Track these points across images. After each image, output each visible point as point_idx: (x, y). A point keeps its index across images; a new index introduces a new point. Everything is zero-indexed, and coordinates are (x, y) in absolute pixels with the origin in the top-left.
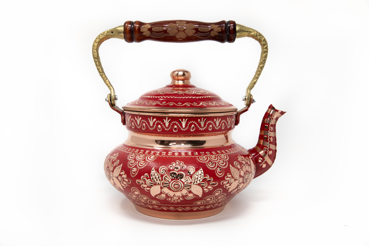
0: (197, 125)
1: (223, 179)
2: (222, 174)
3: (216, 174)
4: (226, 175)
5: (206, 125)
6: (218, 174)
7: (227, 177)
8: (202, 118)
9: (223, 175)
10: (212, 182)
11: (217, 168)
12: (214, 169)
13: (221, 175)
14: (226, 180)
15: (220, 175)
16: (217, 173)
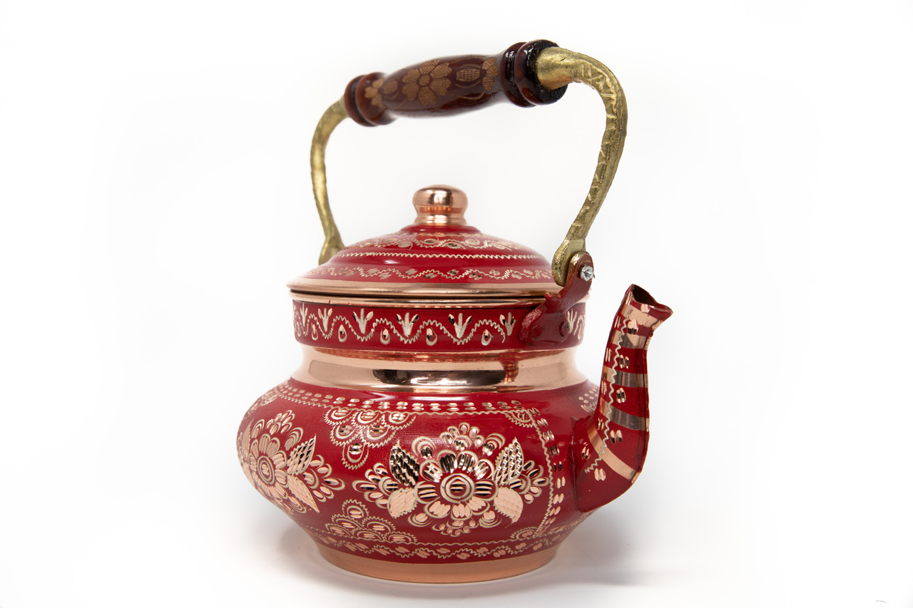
0: (350, 326)
1: (360, 474)
2: (359, 462)
3: (343, 459)
4: (369, 465)
5: (373, 330)
6: (347, 460)
7: (370, 474)
8: (362, 310)
9: (359, 466)
10: (329, 477)
11: (350, 444)
12: (343, 446)
13: (354, 464)
14: (368, 480)
15: (351, 464)
16: (346, 457)
